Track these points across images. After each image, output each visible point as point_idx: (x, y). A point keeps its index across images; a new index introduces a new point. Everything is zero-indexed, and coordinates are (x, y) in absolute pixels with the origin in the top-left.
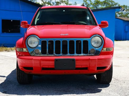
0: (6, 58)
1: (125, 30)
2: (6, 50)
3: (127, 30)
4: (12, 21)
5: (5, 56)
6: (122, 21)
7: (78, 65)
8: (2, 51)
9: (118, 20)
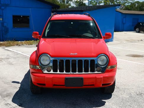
0: (18, 56)
1: (123, 22)
2: (17, 45)
3: (124, 22)
4: (22, 16)
5: (17, 53)
6: (120, 14)
7: (86, 82)
8: (14, 46)
9: (117, 12)
